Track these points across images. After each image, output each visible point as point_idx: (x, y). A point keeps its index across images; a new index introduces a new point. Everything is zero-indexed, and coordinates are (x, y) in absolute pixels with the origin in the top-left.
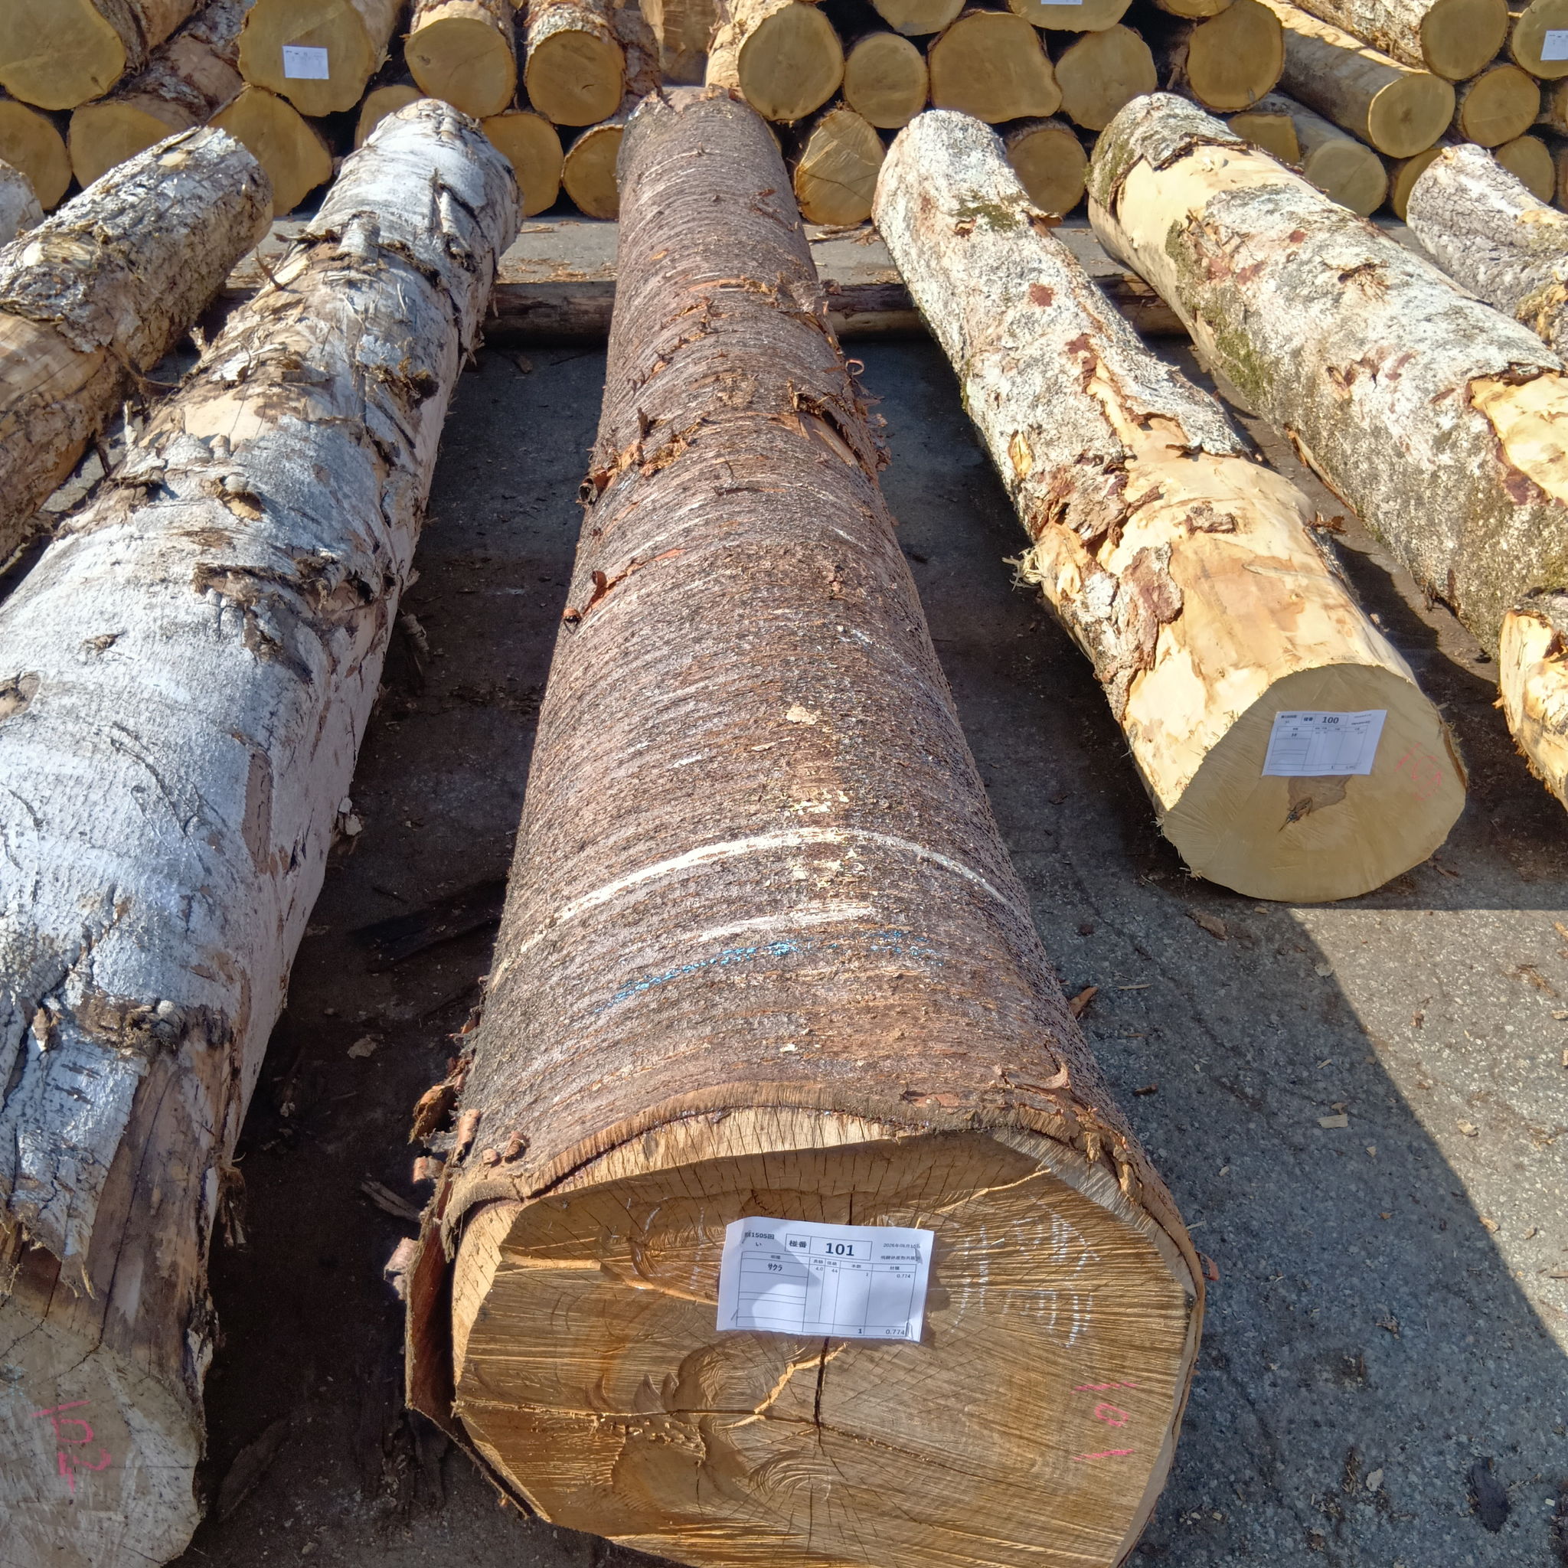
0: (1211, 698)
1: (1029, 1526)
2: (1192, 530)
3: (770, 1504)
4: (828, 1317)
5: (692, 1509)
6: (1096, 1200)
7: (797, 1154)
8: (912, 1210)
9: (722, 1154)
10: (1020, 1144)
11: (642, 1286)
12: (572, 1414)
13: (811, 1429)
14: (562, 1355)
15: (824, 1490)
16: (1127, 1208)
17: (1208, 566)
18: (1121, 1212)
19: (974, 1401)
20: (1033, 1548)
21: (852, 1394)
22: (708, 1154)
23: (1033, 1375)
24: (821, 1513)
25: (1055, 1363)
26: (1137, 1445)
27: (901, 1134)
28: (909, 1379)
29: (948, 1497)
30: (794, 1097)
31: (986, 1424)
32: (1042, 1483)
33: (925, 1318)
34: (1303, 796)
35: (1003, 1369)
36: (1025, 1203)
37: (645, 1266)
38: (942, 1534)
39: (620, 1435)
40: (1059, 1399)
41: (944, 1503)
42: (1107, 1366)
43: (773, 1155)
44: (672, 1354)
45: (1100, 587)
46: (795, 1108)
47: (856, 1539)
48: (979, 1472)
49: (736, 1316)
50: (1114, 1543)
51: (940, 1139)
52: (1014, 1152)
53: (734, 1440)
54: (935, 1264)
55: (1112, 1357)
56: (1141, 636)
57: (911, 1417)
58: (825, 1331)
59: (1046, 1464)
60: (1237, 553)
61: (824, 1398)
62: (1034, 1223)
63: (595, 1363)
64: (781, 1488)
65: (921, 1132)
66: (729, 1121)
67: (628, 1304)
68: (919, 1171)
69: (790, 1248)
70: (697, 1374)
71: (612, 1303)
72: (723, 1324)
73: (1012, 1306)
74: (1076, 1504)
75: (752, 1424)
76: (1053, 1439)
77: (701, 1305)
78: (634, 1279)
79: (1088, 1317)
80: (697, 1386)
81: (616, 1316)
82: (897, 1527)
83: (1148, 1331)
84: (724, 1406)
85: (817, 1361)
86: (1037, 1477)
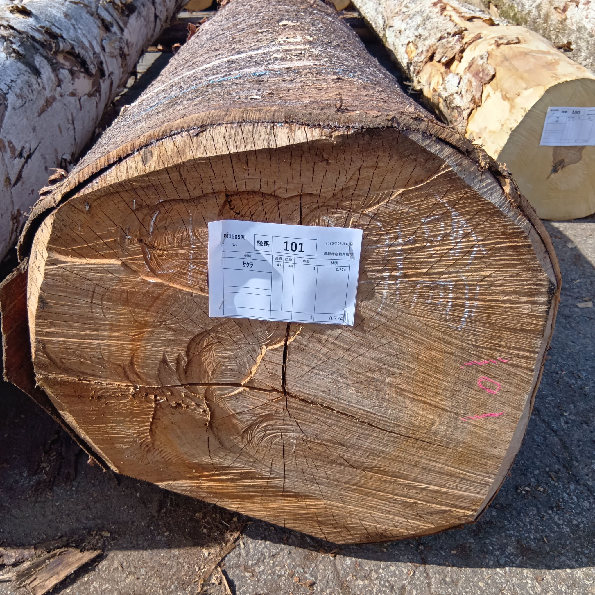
0: (512, 107)
1: (430, 470)
2: (498, 45)
3: (257, 456)
4: (287, 306)
5: (206, 460)
6: (486, 197)
7: (256, 153)
8: (346, 212)
9: (200, 156)
10: (429, 146)
11: (153, 280)
12: (116, 384)
13: (281, 396)
14: (103, 338)
15: (291, 444)
16: (509, 208)
17: (507, 56)
18: (504, 209)
19: (392, 374)
20: (432, 488)
21: (307, 369)
22: (189, 156)
23: (434, 353)
24: (290, 462)
25: (450, 343)
26: (507, 409)
27: (336, 134)
28: (346, 357)
29: (374, 449)
30: (256, 116)
31: (401, 392)
32: (439, 438)
33: (357, 306)
34: (560, 158)
35: (412, 348)
36: (431, 202)
37: (154, 264)
38: (371, 478)
39: (150, 402)
40: (452, 372)
41: (372, 454)
42: (487, 345)
43: (238, 155)
44: (180, 337)
45: (452, 80)
46: (255, 122)
47: (314, 481)
48: (396, 430)
49: (223, 306)
50: (487, 484)
51: (367, 137)
52: (423, 150)
53: (229, 406)
54: (363, 259)
55: (492, 338)
56: (474, 93)
57: (348, 386)
58: (286, 317)
59: (442, 424)
60: (522, 50)
61: (287, 372)
62: (438, 221)
63: (127, 344)
64: (263, 444)
65: (352, 131)
66: (205, 134)
67: (145, 295)
68: (351, 173)
69: (258, 248)
70: (200, 354)
71: (133, 293)
72: (214, 312)
73: (420, 295)
74: (462, 454)
75: (240, 393)
76: (447, 404)
77: (197, 296)
78: (147, 275)
79: (476, 303)
80: (201, 364)
81: (137, 305)
82: (341, 472)
83: (520, 315)
84: (220, 380)
85: (282, 343)
86: (435, 433)
